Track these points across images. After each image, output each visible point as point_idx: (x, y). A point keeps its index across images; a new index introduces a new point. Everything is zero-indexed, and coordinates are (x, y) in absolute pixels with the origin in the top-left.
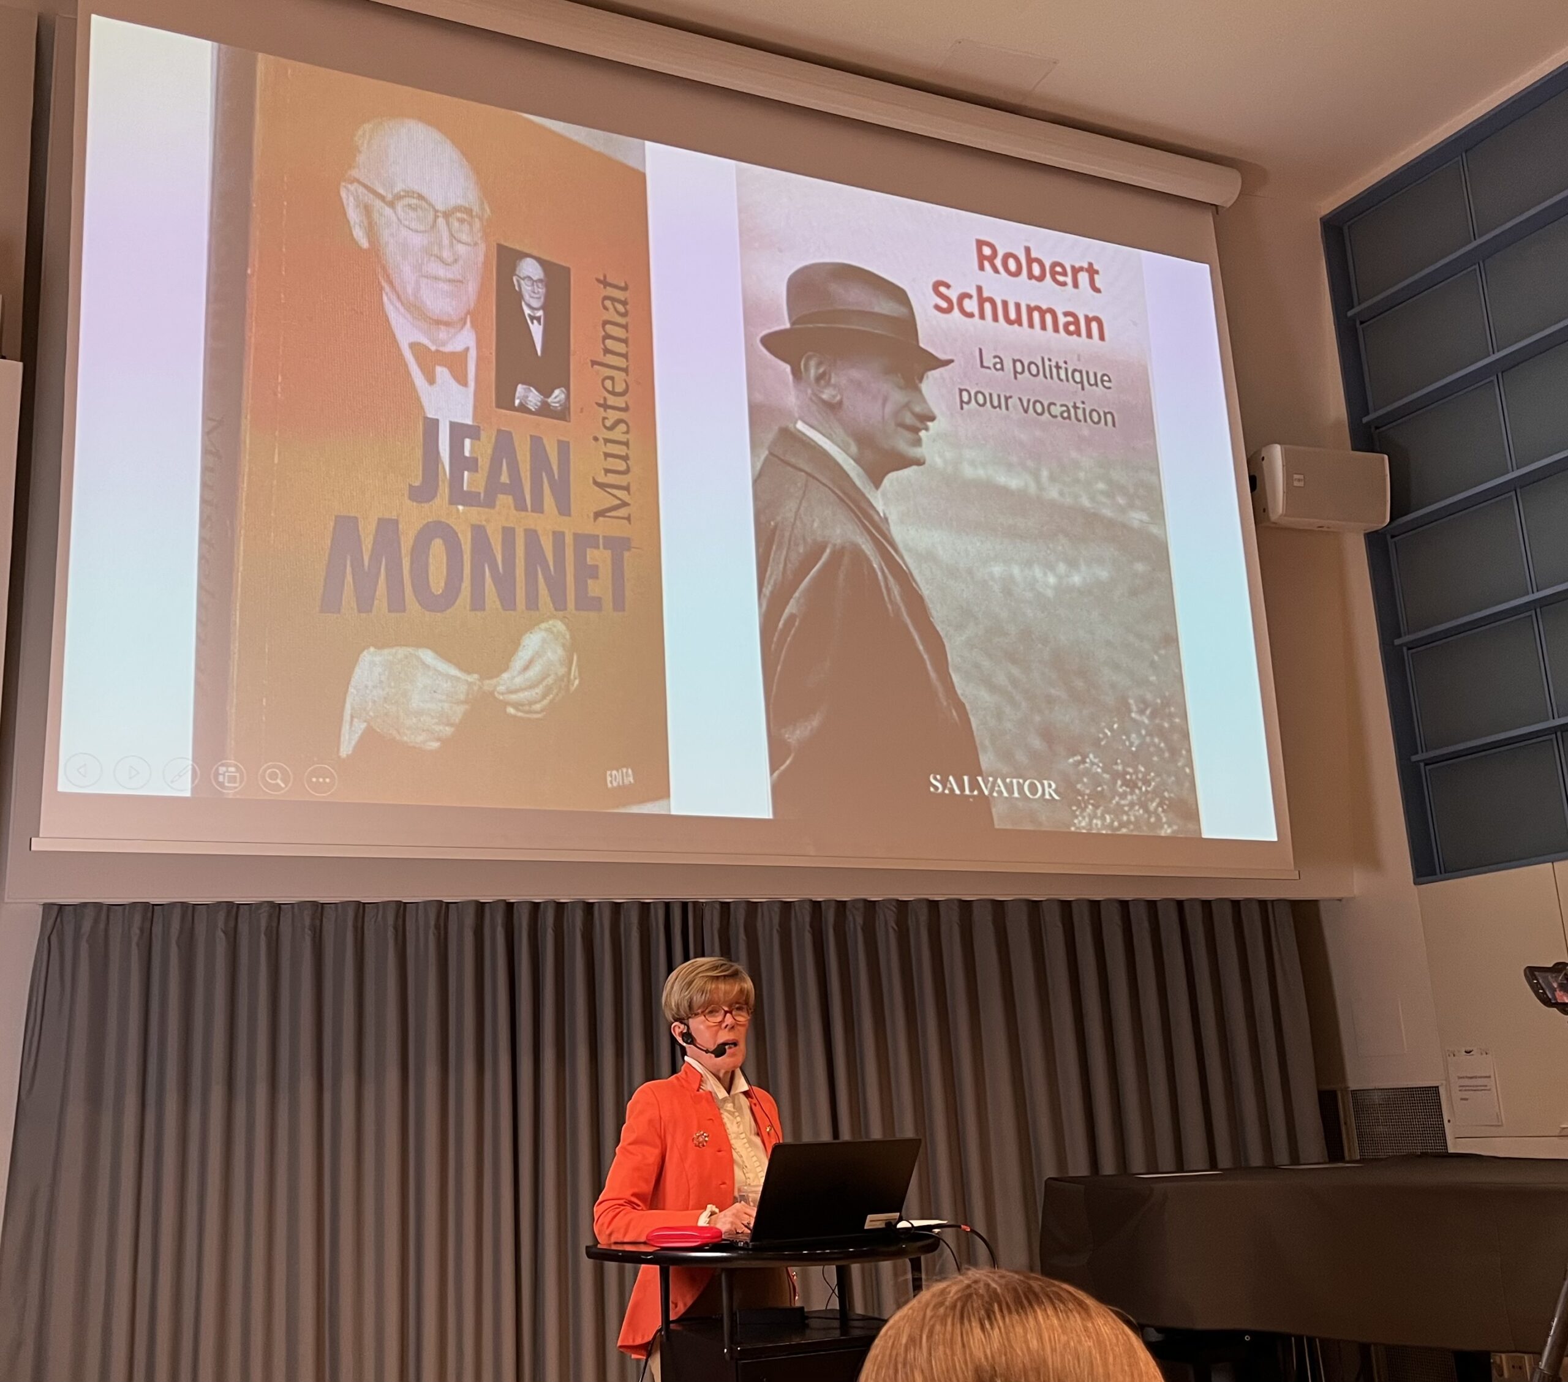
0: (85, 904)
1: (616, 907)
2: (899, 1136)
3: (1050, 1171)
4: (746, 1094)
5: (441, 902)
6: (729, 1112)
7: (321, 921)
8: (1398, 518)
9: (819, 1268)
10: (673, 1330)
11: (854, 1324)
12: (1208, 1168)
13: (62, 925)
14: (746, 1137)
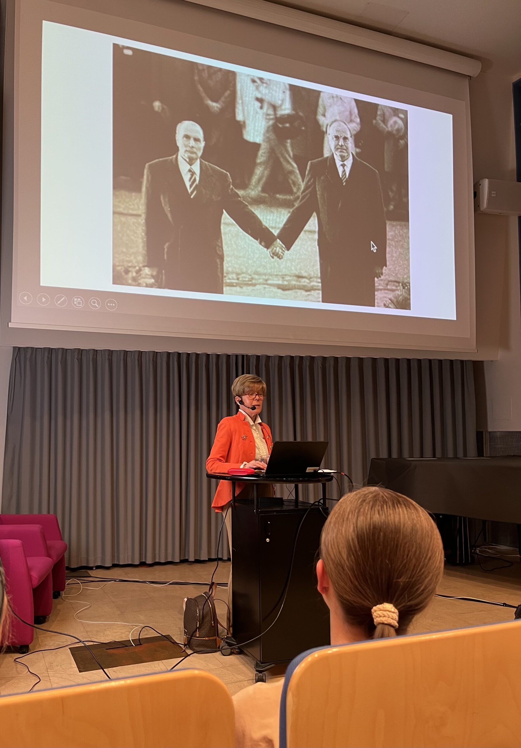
0: (28, 348)
1: (218, 356)
2: (318, 440)
3: (373, 455)
4: (260, 424)
6: (254, 429)
7: (112, 357)
9: (287, 484)
10: (236, 504)
11: (299, 504)
12: (432, 457)
13: (20, 355)
14: (260, 439)
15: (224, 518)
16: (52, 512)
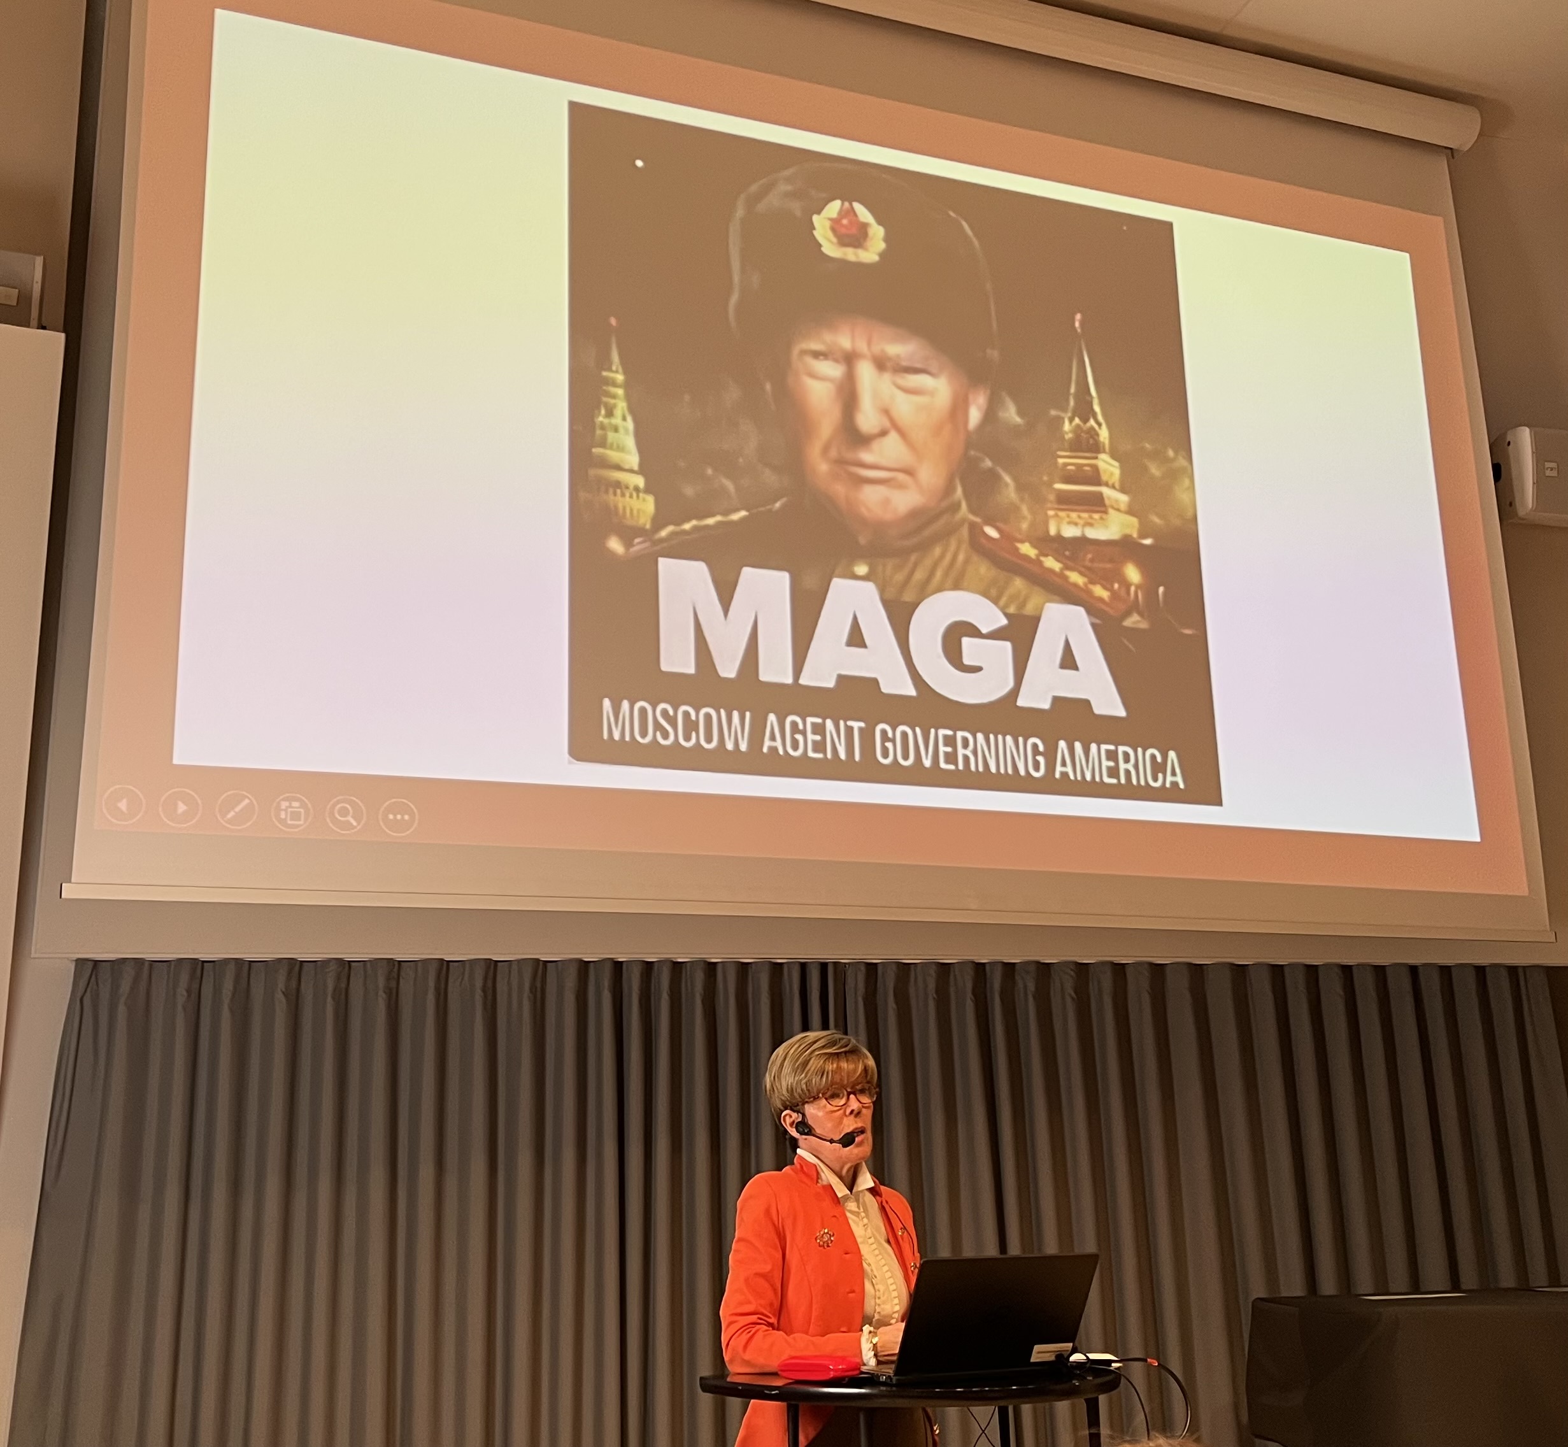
0: (124, 960)
3: (1259, 1291)
4: (873, 1191)
5: (538, 960)
7: (398, 980)
12: (1448, 1289)
13: (97, 984)
14: (876, 1243)
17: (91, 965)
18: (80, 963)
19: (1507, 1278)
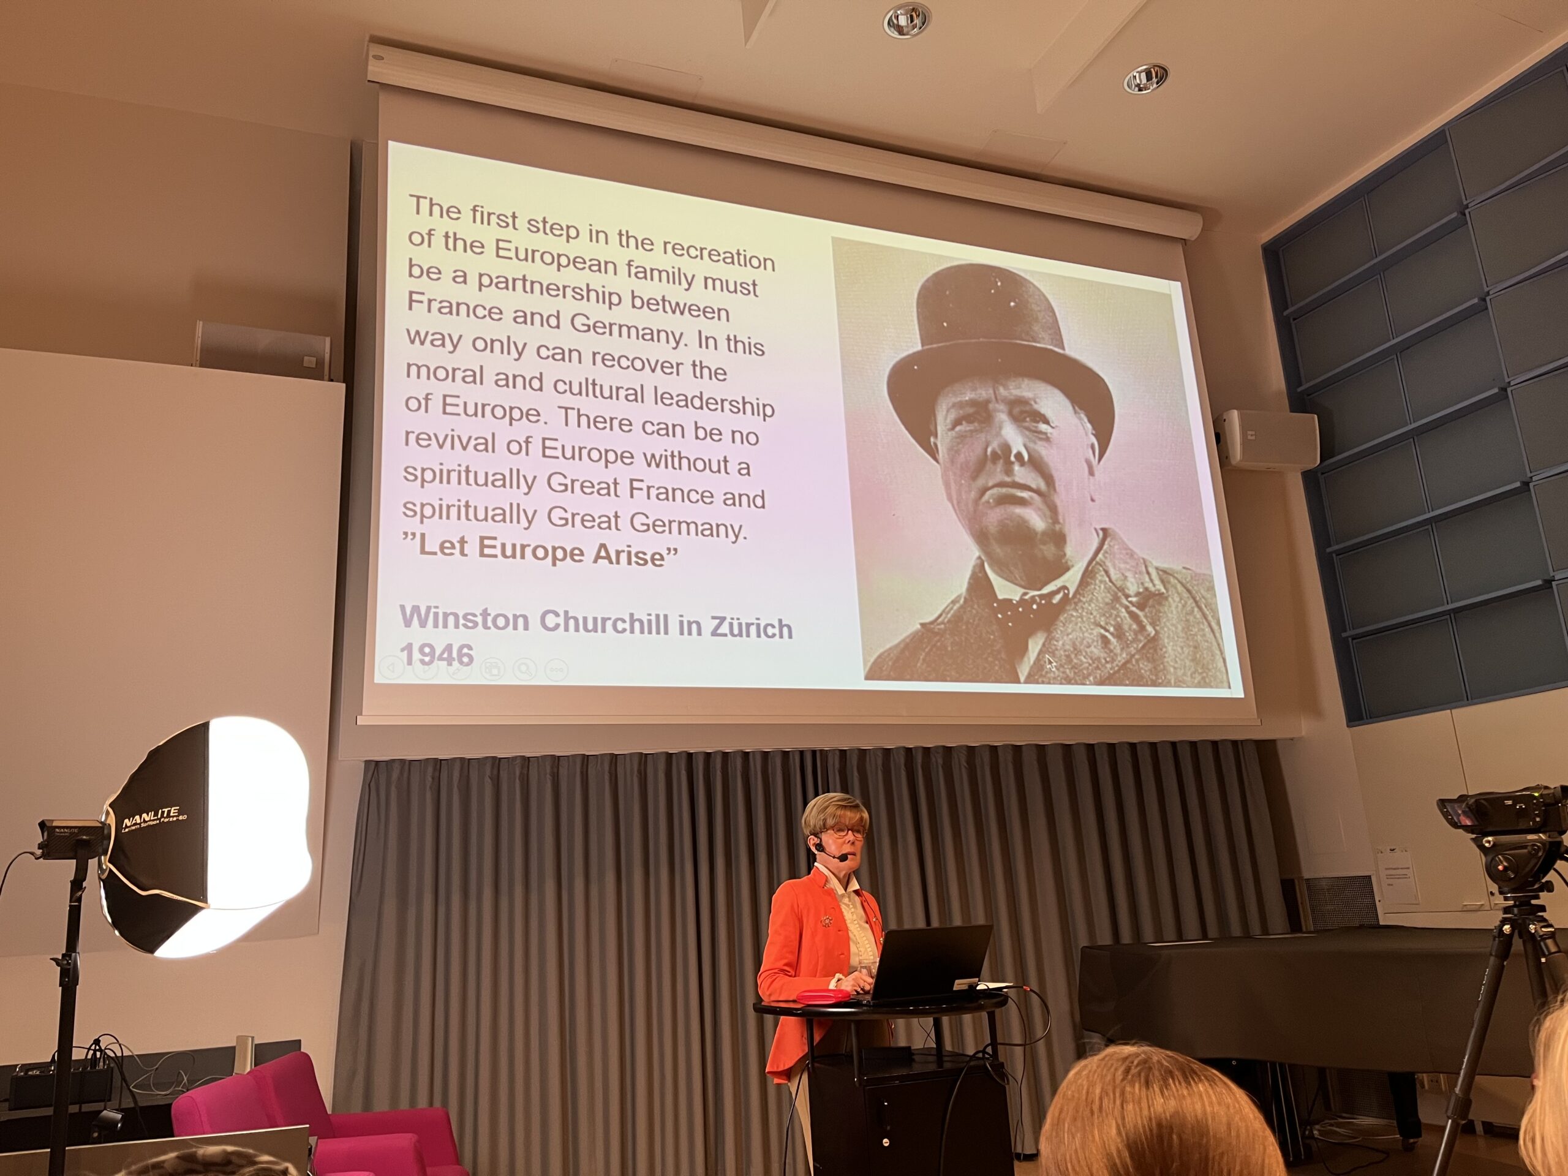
0: (393, 761)
1: (765, 755)
4: (856, 892)
5: (641, 753)
6: (846, 904)
7: (558, 768)
8: (1326, 460)
9: (920, 1019)
10: (816, 1065)
11: (945, 1059)
12: (1201, 938)
13: (378, 775)
14: (858, 923)
15: (794, 1097)
16: (437, 1104)
17: (373, 764)
18: (367, 763)
19: (1236, 930)
